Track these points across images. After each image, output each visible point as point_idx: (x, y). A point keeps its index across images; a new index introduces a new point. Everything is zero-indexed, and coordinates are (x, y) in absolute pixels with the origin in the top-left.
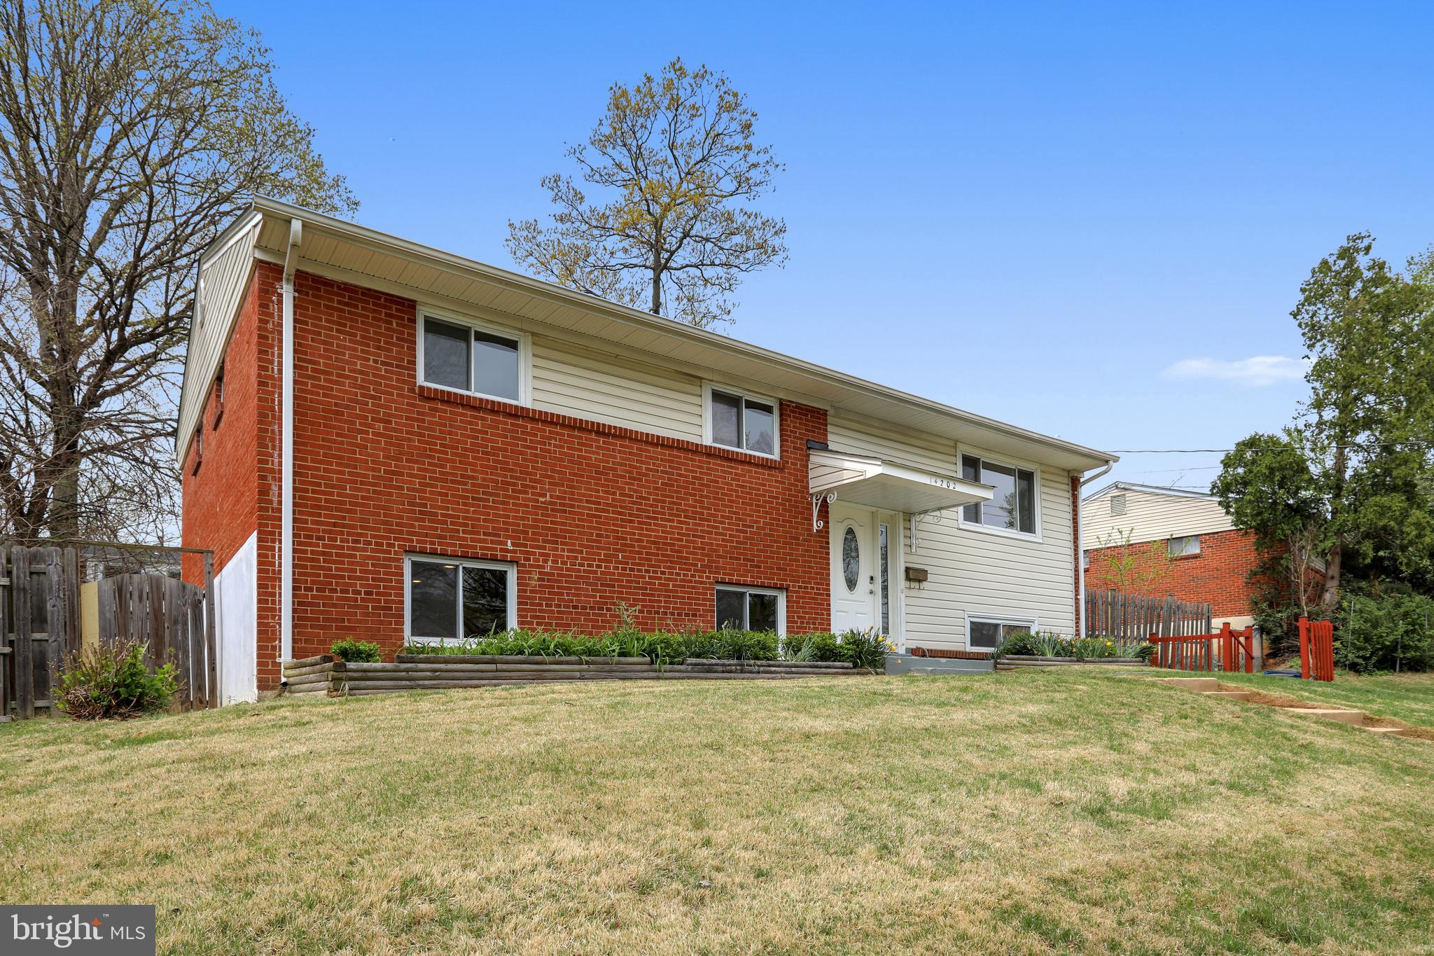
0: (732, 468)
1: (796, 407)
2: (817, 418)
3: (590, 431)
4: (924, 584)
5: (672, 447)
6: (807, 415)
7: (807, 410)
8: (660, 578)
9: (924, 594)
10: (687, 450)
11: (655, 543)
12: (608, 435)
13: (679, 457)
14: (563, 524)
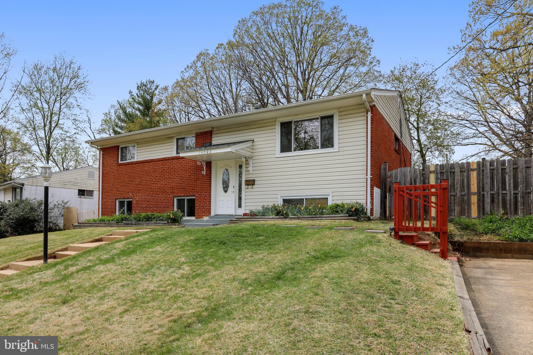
0: (179, 161)
1: (200, 134)
2: (207, 134)
3: (145, 162)
4: (254, 187)
5: (163, 160)
6: (203, 135)
7: (204, 133)
8: (160, 198)
9: (254, 190)
10: (167, 160)
11: (159, 188)
12: (149, 162)
13: (165, 162)
14: (140, 187)
